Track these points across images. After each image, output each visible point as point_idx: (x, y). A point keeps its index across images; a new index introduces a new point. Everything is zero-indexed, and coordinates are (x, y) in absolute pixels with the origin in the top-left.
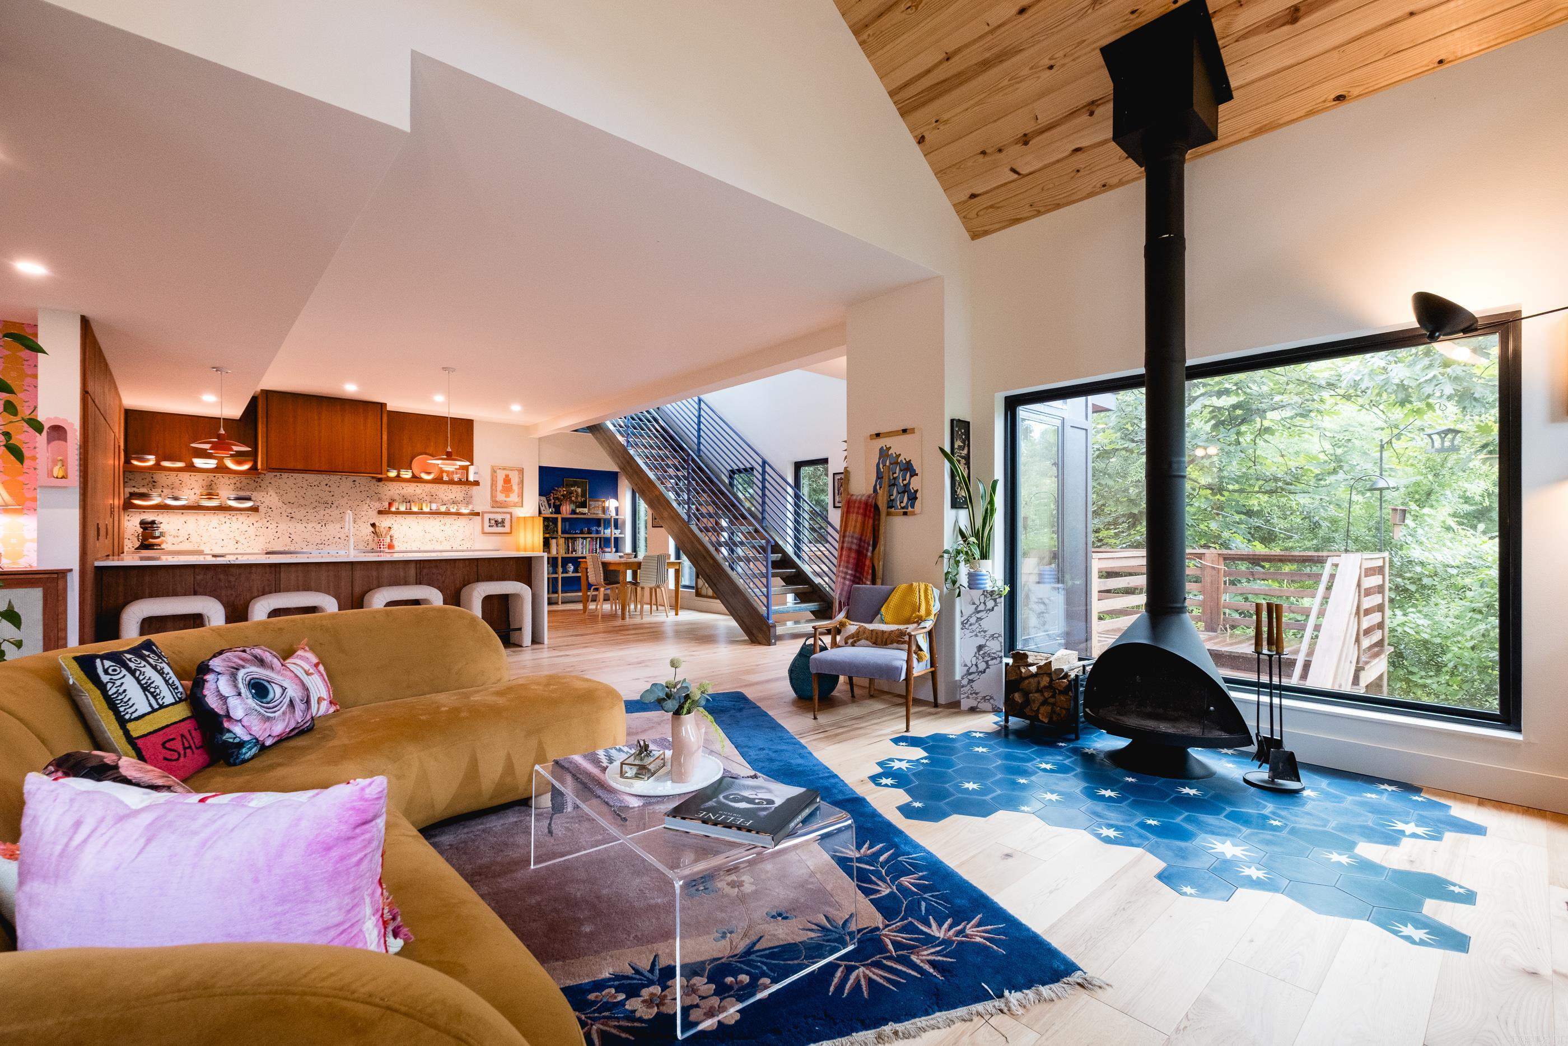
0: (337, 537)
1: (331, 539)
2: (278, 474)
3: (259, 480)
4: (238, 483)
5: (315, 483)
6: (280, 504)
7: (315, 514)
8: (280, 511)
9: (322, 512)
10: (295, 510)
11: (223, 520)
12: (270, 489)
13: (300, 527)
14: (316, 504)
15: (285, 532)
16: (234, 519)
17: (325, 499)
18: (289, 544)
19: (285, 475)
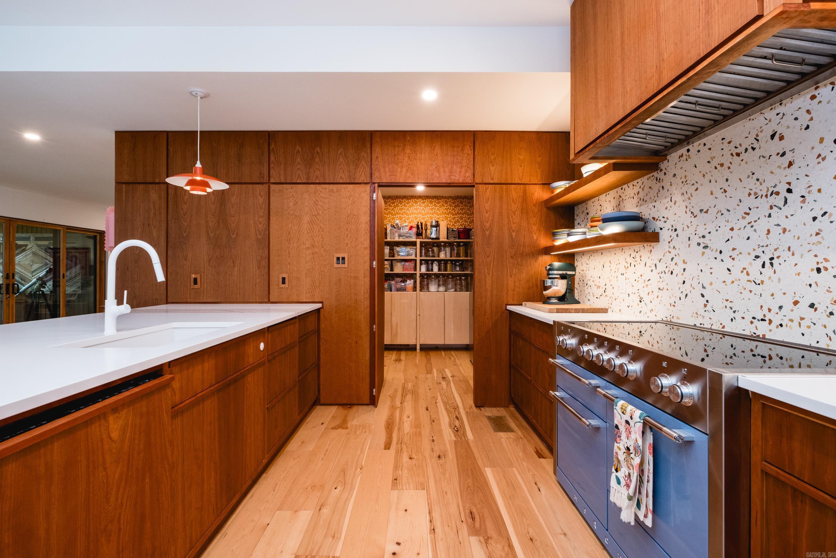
0: (804, 304)
1: (788, 305)
2: (683, 151)
3: (660, 175)
4: (641, 190)
5: (746, 144)
6: (688, 217)
7: (749, 231)
8: (689, 232)
9: (763, 224)
10: (711, 227)
11: (630, 260)
12: (673, 189)
13: (720, 268)
14: (751, 201)
15: (695, 283)
16: (638, 256)
17: (770, 183)
18: (701, 311)
19: (694, 147)
